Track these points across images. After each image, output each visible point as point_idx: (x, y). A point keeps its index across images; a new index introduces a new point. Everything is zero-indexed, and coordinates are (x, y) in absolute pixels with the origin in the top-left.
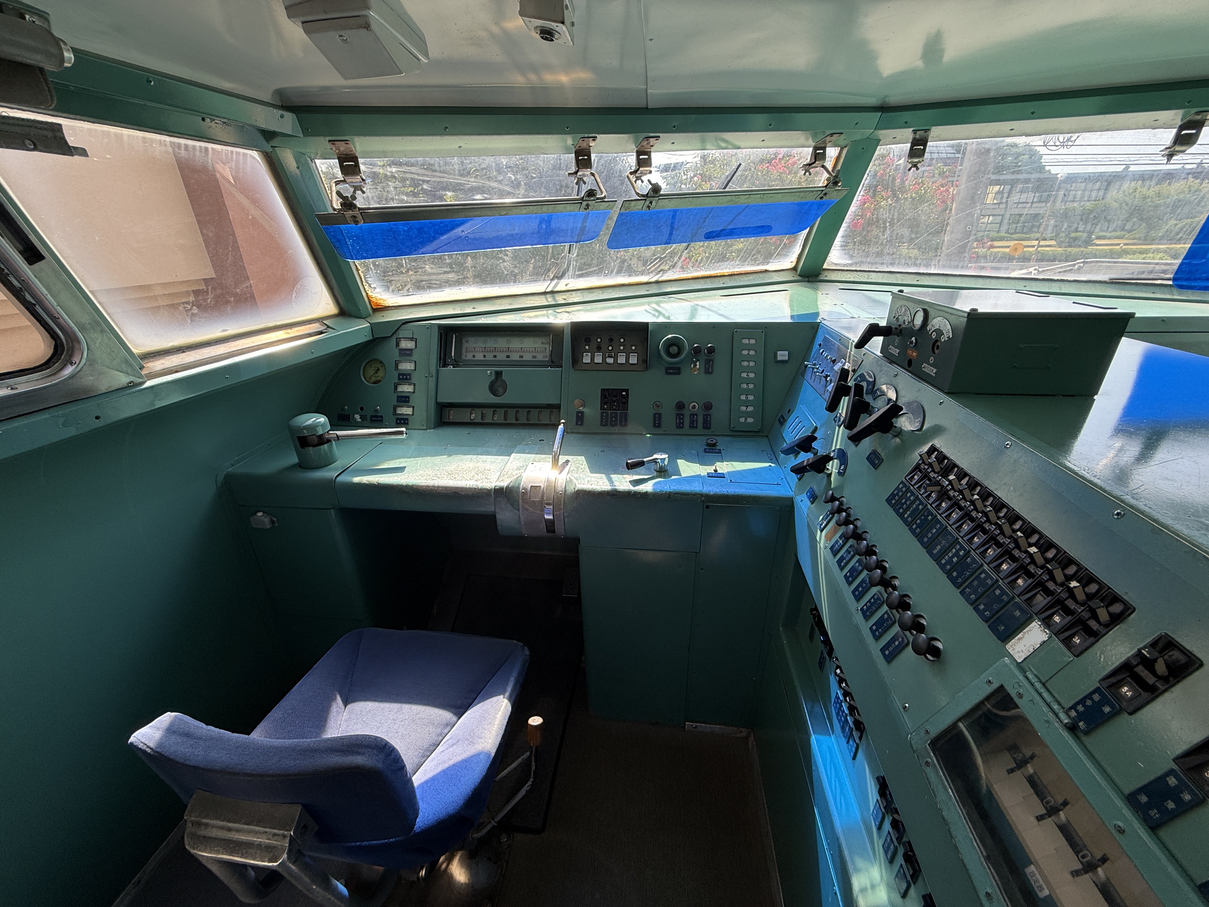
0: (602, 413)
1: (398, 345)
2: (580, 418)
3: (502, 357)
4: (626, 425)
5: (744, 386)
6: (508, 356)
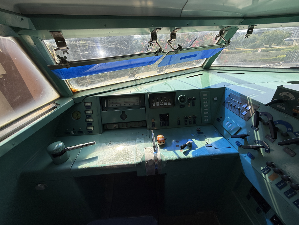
0: (161, 122)
1: (84, 105)
2: (153, 125)
3: (123, 105)
4: (169, 125)
5: (205, 109)
6: (125, 105)
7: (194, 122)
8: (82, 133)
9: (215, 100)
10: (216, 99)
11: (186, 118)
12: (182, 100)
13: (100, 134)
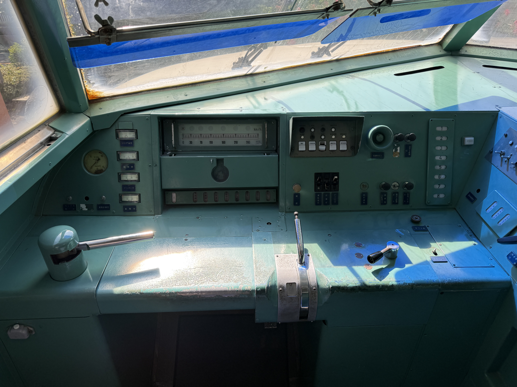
0: (316, 195)
1: (117, 136)
2: (297, 200)
3: (217, 143)
4: (337, 203)
5: (437, 167)
6: (224, 142)
7: (406, 201)
8: (109, 209)
9: (467, 143)
10: (469, 140)
11: (386, 187)
12: (380, 138)
13: (157, 216)
